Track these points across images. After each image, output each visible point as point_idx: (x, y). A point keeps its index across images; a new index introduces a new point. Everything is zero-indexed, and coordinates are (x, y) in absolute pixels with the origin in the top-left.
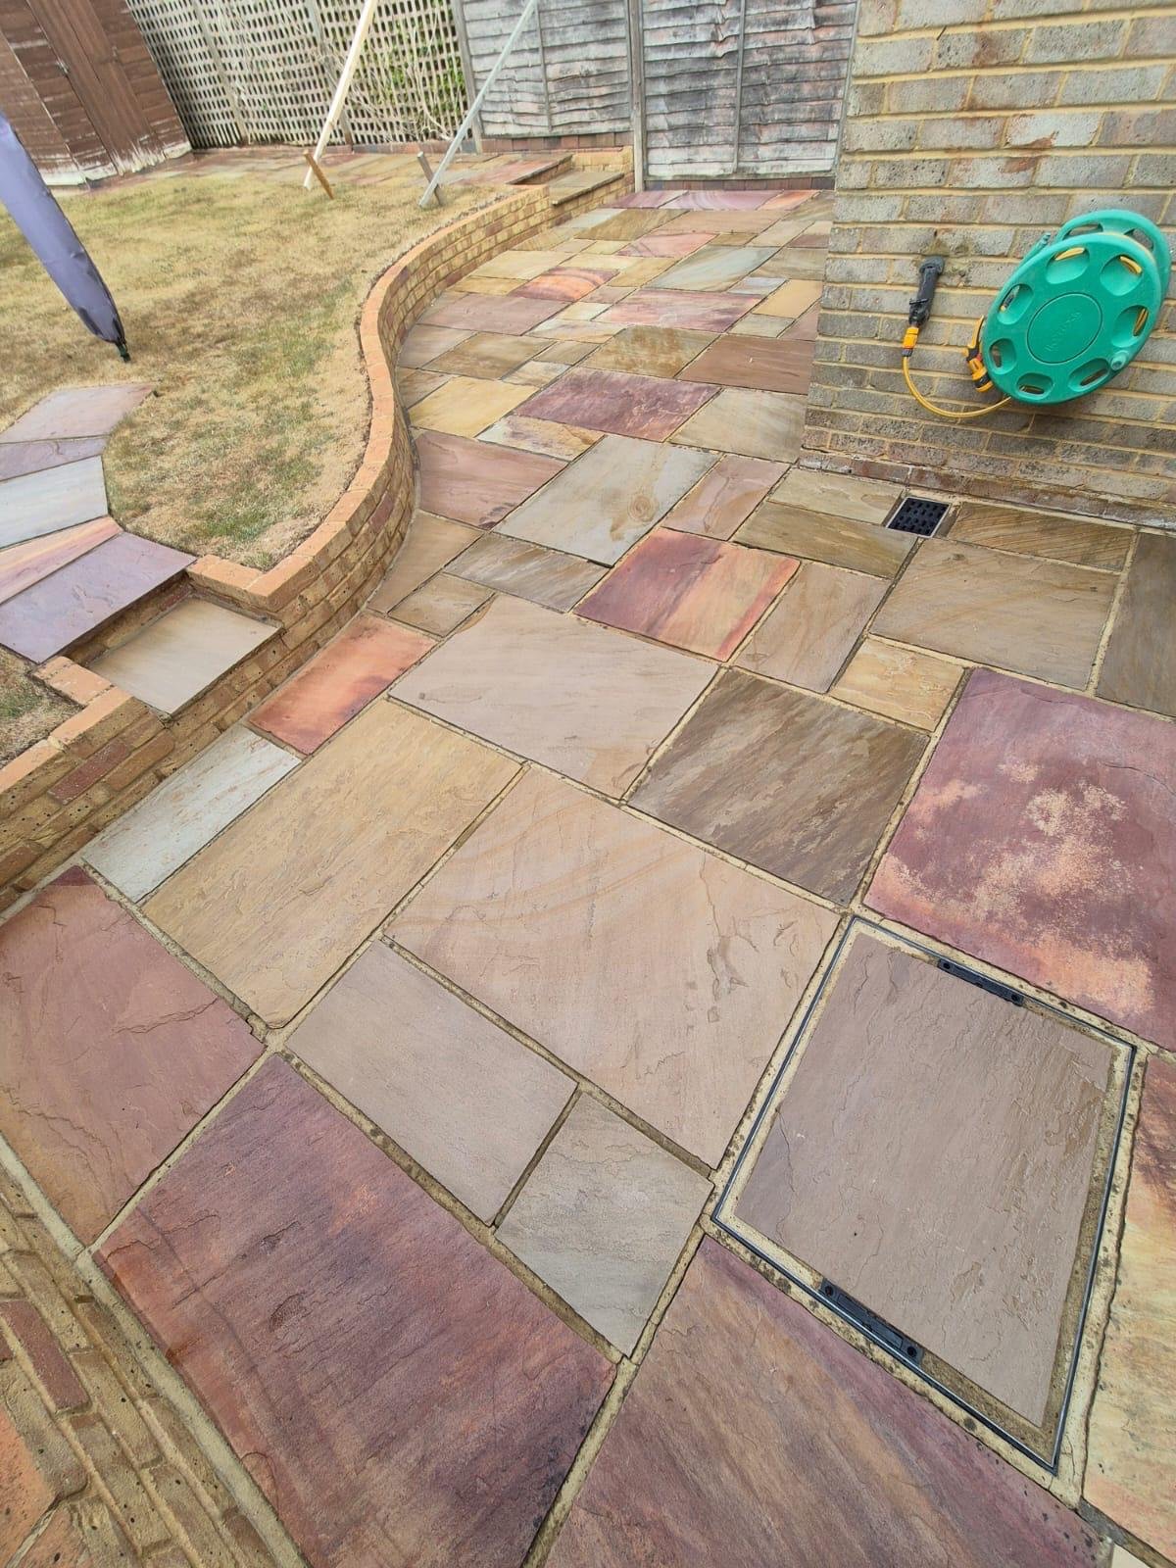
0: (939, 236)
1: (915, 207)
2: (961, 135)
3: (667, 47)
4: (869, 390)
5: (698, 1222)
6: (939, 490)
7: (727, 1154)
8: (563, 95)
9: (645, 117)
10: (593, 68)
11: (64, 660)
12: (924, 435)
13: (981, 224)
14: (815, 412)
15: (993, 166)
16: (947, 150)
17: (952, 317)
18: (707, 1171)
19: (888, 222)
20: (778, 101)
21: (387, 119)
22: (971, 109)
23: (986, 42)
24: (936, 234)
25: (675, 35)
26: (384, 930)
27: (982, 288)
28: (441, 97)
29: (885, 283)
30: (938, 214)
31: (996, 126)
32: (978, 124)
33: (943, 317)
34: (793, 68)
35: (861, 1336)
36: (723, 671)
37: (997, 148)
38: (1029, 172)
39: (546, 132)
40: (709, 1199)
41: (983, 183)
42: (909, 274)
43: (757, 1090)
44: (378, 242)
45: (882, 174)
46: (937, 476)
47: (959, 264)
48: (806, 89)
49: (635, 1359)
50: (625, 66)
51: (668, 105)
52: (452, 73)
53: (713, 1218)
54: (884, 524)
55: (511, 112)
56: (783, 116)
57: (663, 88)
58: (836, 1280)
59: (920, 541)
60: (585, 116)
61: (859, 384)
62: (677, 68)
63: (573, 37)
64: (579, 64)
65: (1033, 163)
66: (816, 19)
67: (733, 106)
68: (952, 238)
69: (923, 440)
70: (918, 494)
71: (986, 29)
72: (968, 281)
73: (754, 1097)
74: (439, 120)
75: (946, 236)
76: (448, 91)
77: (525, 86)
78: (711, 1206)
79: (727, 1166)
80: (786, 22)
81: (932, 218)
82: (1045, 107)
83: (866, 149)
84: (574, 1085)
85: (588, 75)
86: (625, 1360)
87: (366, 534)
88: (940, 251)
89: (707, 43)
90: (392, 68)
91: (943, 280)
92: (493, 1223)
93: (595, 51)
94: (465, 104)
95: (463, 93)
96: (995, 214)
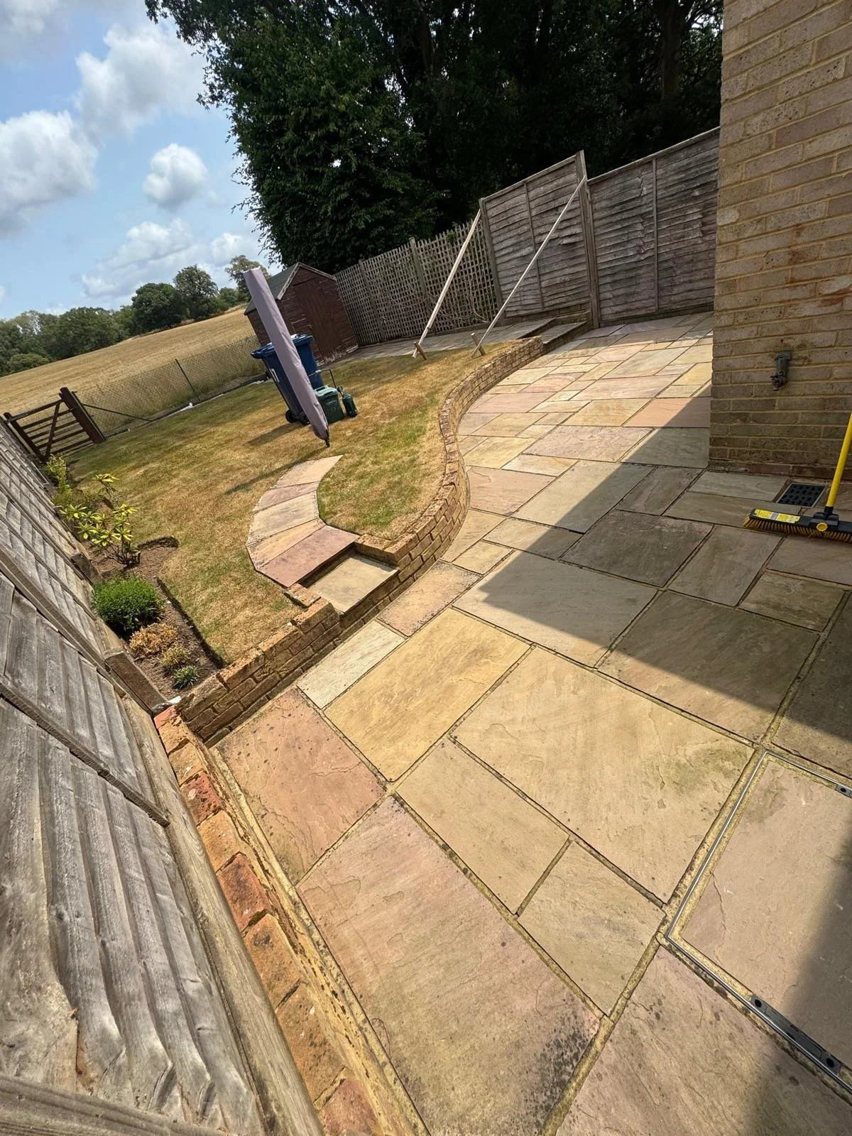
0: (785, 342)
1: (765, 330)
2: (787, 294)
3: (611, 261)
4: (752, 423)
5: (655, 937)
6: (816, 478)
7: (674, 895)
8: (550, 293)
9: (598, 294)
10: (567, 278)
11: (298, 585)
12: (797, 445)
13: (811, 332)
14: (715, 439)
15: (812, 305)
16: (780, 302)
17: (803, 381)
18: (660, 905)
19: (750, 339)
20: (681, 273)
21: (454, 318)
22: (791, 282)
23: (794, 253)
24: (782, 341)
25: (615, 256)
26: (450, 734)
27: (821, 364)
28: (483, 305)
29: (753, 368)
30: (782, 331)
31: (812, 287)
32: (799, 288)
33: (796, 381)
34: (691, 257)
35: (786, 1042)
36: (660, 593)
37: (815, 296)
38: (838, 305)
39: (540, 310)
40: (662, 924)
41: (807, 314)
42: (768, 362)
43: (695, 857)
44: (450, 377)
45: (741, 318)
46: (813, 469)
47: (803, 353)
48: (700, 265)
49: (612, 1018)
50: (586, 274)
51: (611, 287)
52: (489, 294)
53: (666, 937)
54: (774, 501)
55: (521, 305)
56: (687, 279)
57: (608, 280)
58: (764, 998)
59: (803, 510)
60: (563, 300)
61: (744, 420)
62: (617, 270)
63: (555, 267)
64: (559, 278)
65: (841, 300)
66: (702, 232)
67: (653, 280)
68: (794, 342)
69: (797, 449)
70: (799, 481)
71: (794, 248)
72: (809, 361)
73: (693, 861)
74: (481, 315)
75: (789, 341)
76: (487, 302)
77: (528, 293)
78: (664, 928)
79: (674, 903)
80: (684, 237)
81: (778, 333)
82: (840, 275)
83: (729, 308)
84: (567, 836)
85: (565, 282)
86: (605, 1017)
87: (442, 522)
88: (787, 348)
89: (634, 255)
90: (459, 298)
91: (792, 362)
92: (516, 913)
93: (568, 271)
94: (496, 306)
95: (495, 300)
96: (820, 327)
